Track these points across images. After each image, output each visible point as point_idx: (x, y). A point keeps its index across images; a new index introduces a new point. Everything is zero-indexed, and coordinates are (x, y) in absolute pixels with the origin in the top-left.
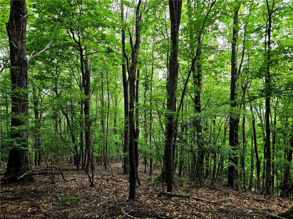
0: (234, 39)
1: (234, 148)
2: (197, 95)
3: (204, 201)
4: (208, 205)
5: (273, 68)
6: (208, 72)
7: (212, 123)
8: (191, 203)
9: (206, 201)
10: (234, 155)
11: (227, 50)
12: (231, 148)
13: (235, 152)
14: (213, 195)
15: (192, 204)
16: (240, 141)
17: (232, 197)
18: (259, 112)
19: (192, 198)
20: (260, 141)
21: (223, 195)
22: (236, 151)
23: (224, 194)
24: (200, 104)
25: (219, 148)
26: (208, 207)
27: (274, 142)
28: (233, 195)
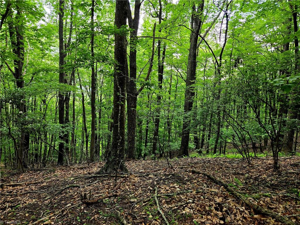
0: (61, 10)
1: (63, 126)
2: (17, 68)
3: (23, 185)
4: (28, 187)
5: (97, 48)
6: (31, 40)
7: (41, 103)
8: (5, 192)
9: (25, 184)
10: (63, 132)
11: (55, 21)
12: (60, 126)
13: (64, 130)
14: (37, 176)
15: (7, 192)
16: (70, 119)
17: (58, 172)
18: (89, 91)
19: (6, 186)
20: (89, 118)
21: (48, 173)
22: (65, 128)
23: (50, 172)
24: (22, 78)
25: (44, 127)
26: (27, 189)
27: (100, 117)
28: (59, 170)
